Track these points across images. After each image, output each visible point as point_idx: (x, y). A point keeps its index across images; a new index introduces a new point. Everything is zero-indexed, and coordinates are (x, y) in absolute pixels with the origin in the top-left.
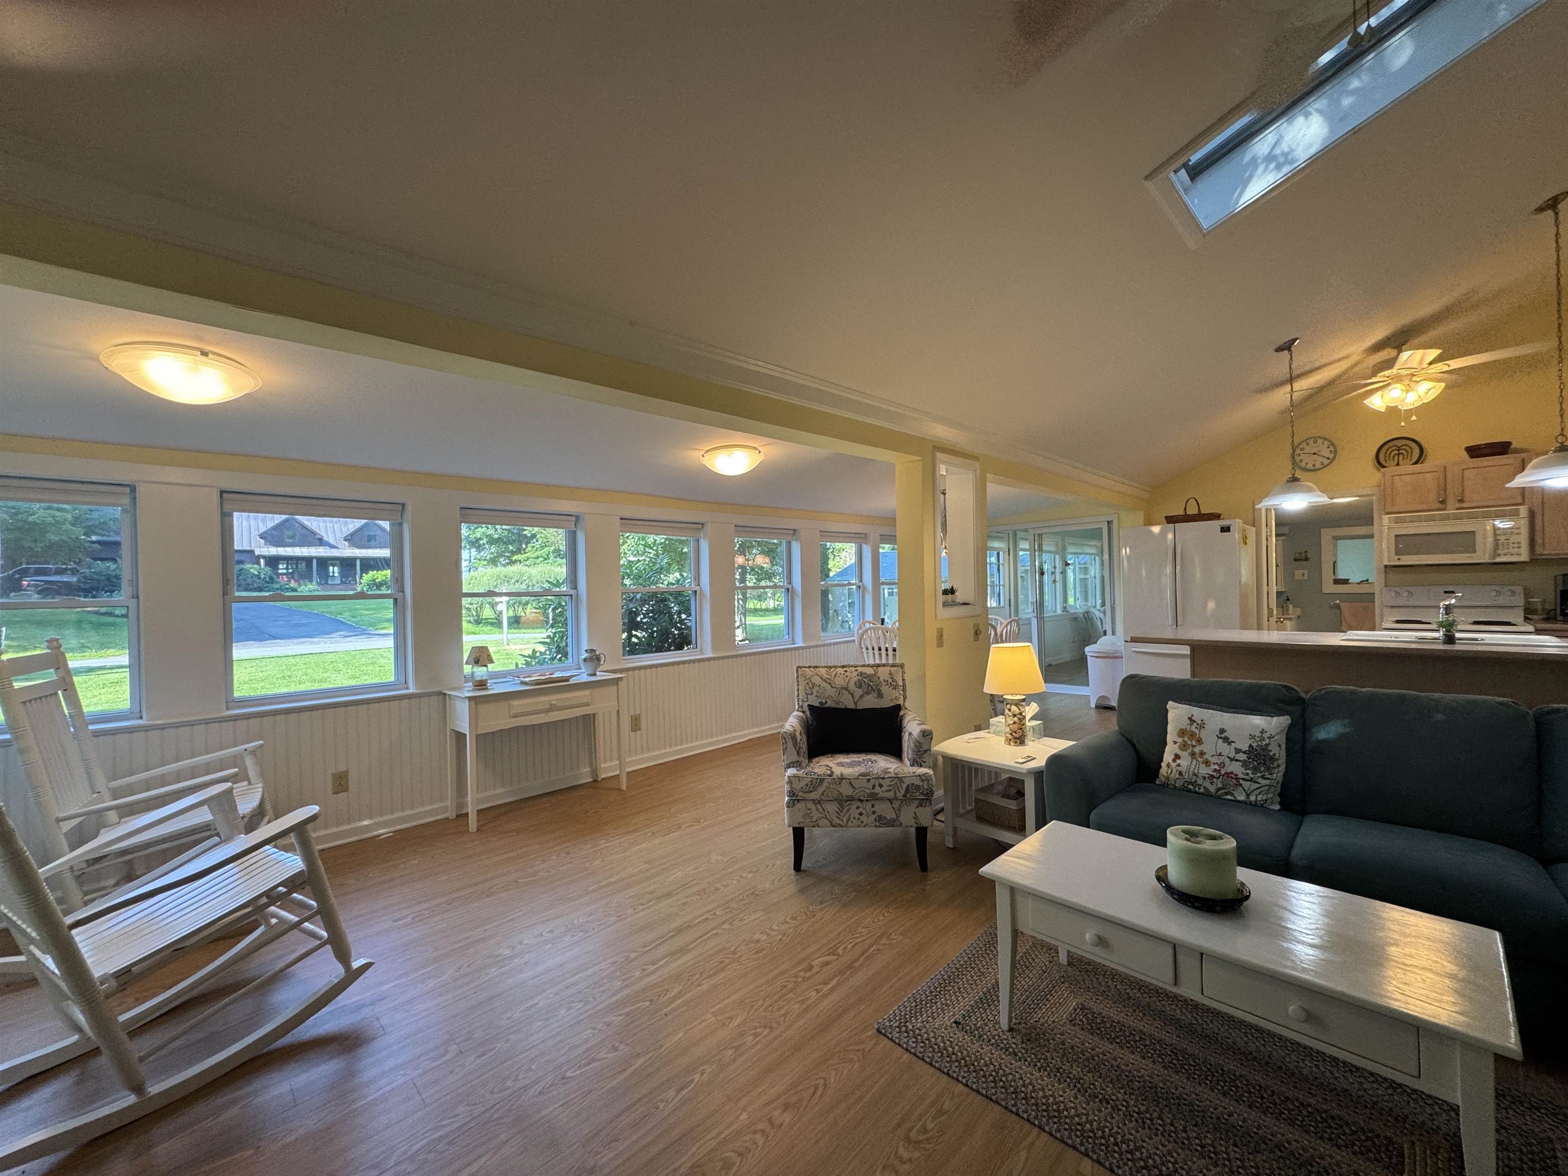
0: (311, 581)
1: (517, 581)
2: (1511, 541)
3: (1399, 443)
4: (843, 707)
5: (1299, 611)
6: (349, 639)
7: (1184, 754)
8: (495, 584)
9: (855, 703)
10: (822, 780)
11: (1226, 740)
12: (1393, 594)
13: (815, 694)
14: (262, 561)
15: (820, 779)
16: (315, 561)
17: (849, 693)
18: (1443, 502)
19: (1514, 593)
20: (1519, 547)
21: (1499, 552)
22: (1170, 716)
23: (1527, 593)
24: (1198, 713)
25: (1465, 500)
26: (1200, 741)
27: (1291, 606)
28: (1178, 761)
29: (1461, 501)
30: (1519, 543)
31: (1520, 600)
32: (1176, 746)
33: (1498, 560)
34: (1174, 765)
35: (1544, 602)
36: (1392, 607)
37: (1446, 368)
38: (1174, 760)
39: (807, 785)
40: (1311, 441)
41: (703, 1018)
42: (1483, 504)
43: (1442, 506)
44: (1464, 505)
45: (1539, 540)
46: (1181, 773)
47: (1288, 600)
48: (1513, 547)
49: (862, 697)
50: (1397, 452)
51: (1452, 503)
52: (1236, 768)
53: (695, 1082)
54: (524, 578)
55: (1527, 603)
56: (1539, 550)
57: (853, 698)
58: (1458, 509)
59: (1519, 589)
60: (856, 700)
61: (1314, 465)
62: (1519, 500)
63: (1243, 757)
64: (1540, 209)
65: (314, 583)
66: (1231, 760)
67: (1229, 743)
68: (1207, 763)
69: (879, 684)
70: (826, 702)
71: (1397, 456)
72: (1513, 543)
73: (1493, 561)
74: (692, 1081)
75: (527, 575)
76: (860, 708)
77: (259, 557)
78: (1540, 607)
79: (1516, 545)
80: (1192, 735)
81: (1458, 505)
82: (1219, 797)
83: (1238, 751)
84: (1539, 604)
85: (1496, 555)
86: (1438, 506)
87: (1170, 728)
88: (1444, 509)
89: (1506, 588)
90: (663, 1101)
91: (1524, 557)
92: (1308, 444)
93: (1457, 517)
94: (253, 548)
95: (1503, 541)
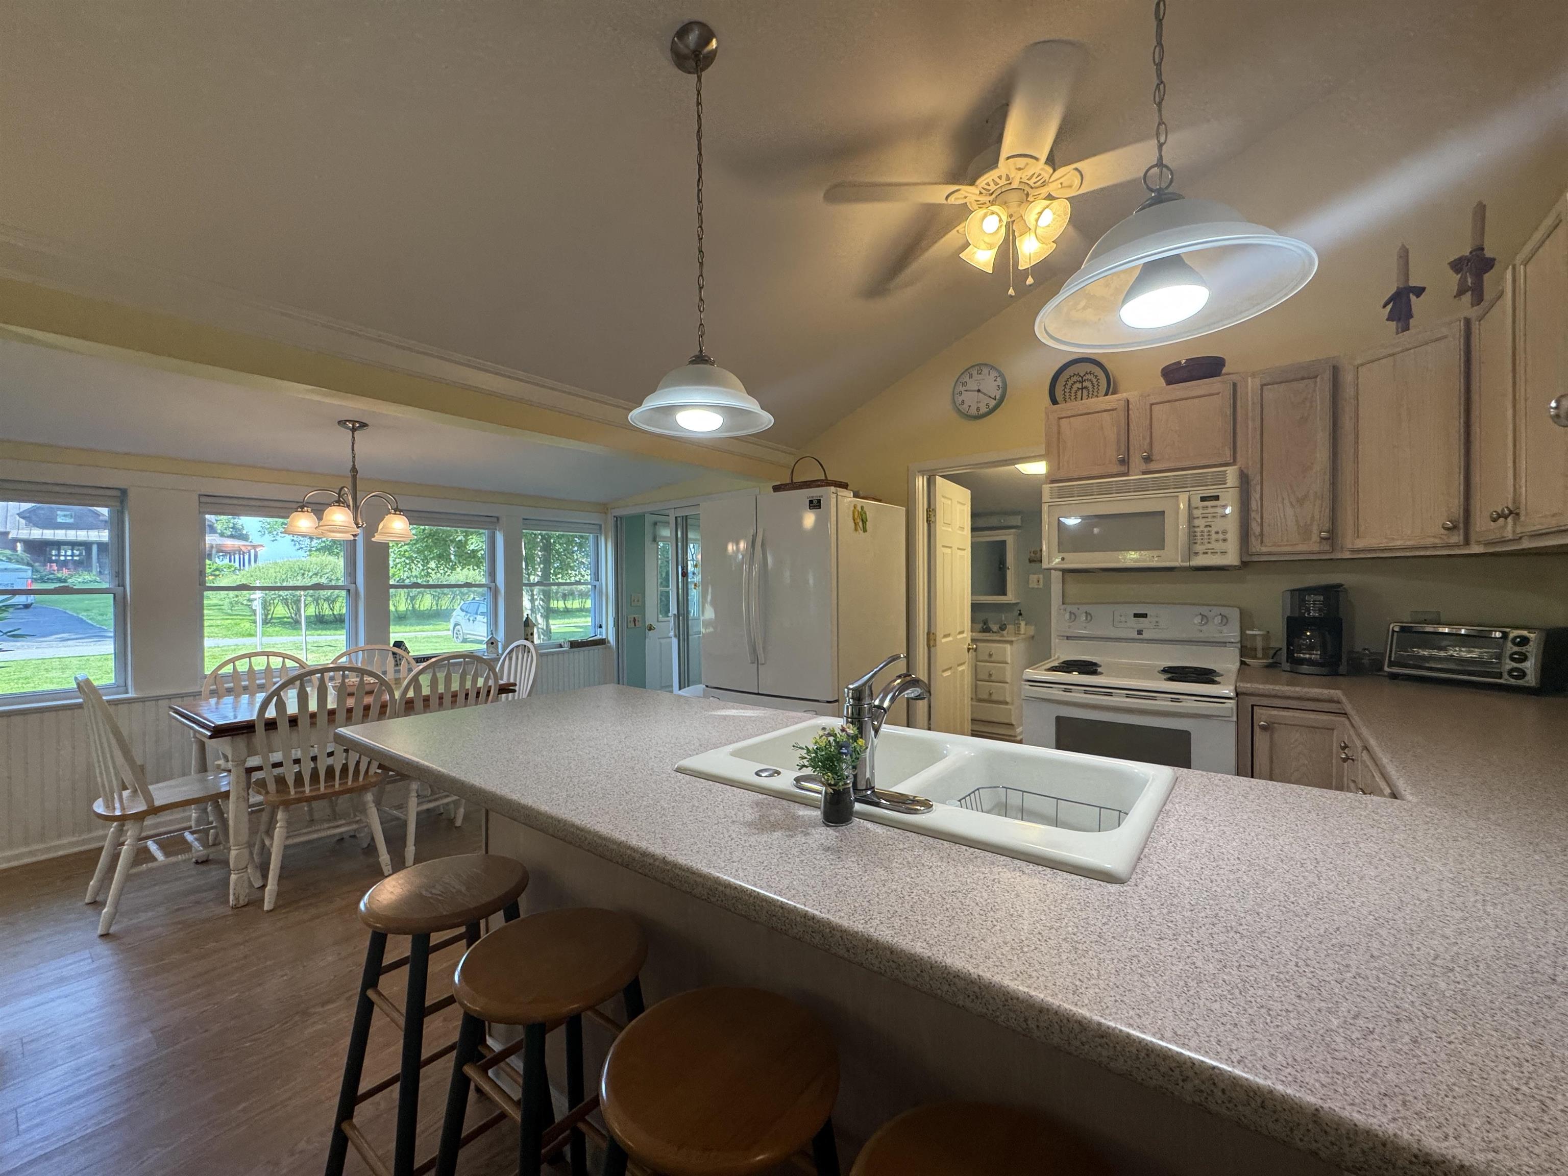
0: (90, 571)
1: (316, 574)
2: (1213, 530)
3: (1082, 369)
5: (1031, 630)
6: (70, 643)
8: (284, 577)
14: (19, 546)
16: (95, 548)
18: (1124, 462)
19: (1225, 619)
20: (1225, 540)
21: (1199, 548)
23: (1246, 619)
25: (1154, 458)
27: (1023, 624)
29: (1148, 459)
30: (1224, 532)
31: (1233, 633)
33: (1195, 562)
35: (1267, 637)
36: (1068, 638)
40: (974, 372)
42: (1179, 465)
43: (1123, 469)
44: (1153, 466)
45: (1255, 528)
47: (1020, 614)
48: (1217, 541)
50: (1080, 386)
51: (1136, 461)
54: (326, 571)
56: (1255, 546)
58: (1144, 473)
59: (1233, 613)
61: (978, 409)
62: (1229, 459)
65: (94, 573)
71: (1079, 393)
72: (1217, 533)
73: (1187, 564)
75: (329, 567)
77: (16, 540)
78: (1259, 644)
79: (1221, 536)
81: (1143, 466)
84: (1259, 638)
85: (1191, 553)
86: (1116, 469)
88: (1124, 474)
89: (1216, 610)
91: (1231, 558)
92: (971, 376)
93: (1140, 487)
94: (8, 530)
95: (1202, 528)
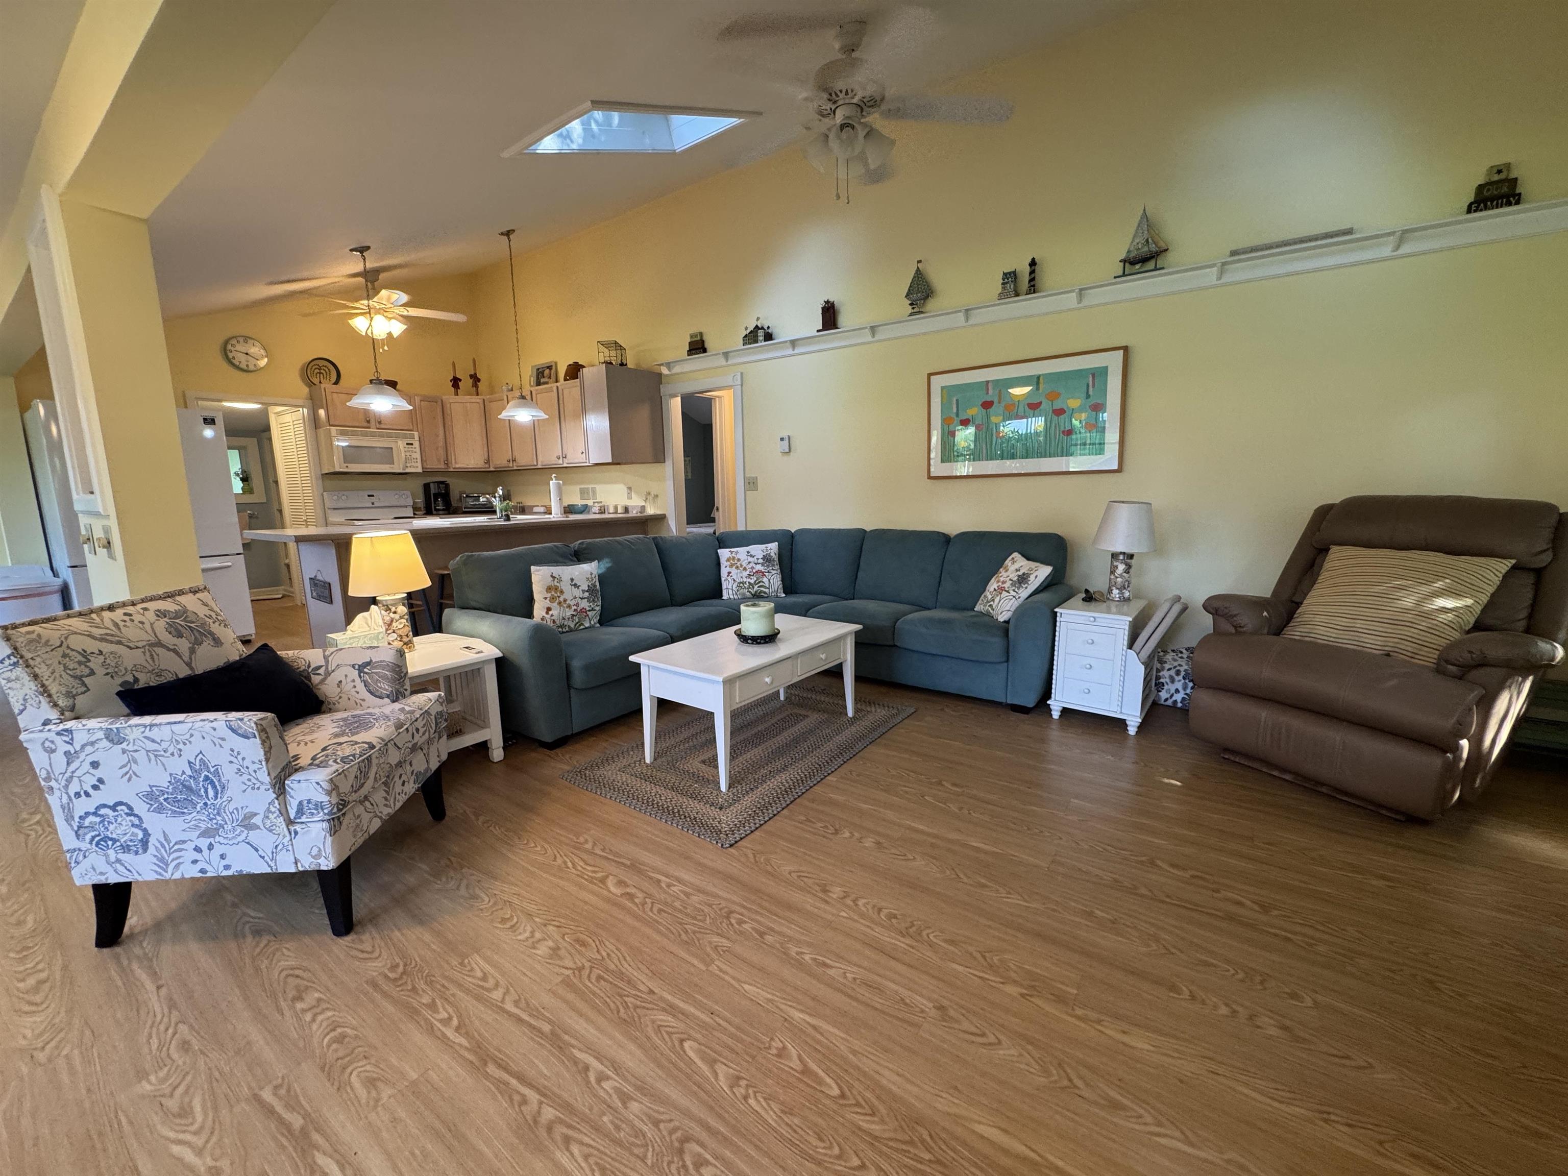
3: (322, 363)
4: (170, 678)
7: (555, 605)
9: (189, 664)
10: (369, 759)
11: (576, 586)
12: (335, 497)
13: (100, 671)
15: (367, 758)
17: (169, 649)
18: (368, 422)
19: (407, 496)
20: (414, 461)
21: (407, 465)
22: (534, 578)
24: (557, 570)
25: (382, 422)
26: (562, 592)
28: (550, 613)
29: (380, 422)
30: (414, 457)
31: (410, 501)
32: (547, 601)
33: (408, 470)
34: (548, 616)
36: (335, 509)
37: (405, 313)
38: (547, 613)
39: (356, 777)
40: (241, 340)
41: (718, 972)
42: (392, 427)
44: (382, 426)
45: (427, 455)
46: (554, 622)
49: (192, 651)
50: (318, 371)
51: (374, 423)
52: (585, 604)
53: (814, 956)
55: (414, 503)
56: (427, 463)
57: (180, 657)
58: (378, 429)
59: (409, 493)
60: (186, 659)
61: (247, 365)
62: (412, 428)
63: (587, 594)
64: (502, 234)
66: (582, 599)
67: (578, 587)
68: (569, 606)
69: (203, 625)
70: (136, 680)
71: (318, 375)
73: (403, 471)
74: (815, 960)
76: (199, 671)
80: (556, 589)
81: (378, 426)
82: (576, 630)
83: (584, 591)
84: (420, 503)
85: (403, 466)
86: (365, 424)
87: (535, 588)
88: (369, 428)
89: (402, 492)
90: (845, 977)
91: (420, 469)
92: (238, 342)
93: (380, 435)
95: (408, 456)
